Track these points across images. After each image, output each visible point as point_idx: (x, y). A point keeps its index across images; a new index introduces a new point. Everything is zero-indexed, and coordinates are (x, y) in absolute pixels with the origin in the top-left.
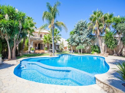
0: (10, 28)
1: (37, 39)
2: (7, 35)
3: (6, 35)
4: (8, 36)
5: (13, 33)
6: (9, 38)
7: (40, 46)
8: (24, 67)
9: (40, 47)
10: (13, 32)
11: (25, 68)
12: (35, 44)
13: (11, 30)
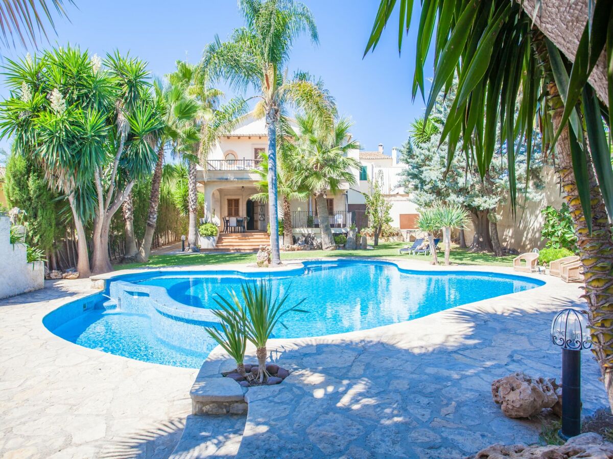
0: (70, 143)
1: (231, 177)
2: (65, 175)
3: (61, 172)
4: (67, 176)
5: (82, 165)
6: (73, 183)
7: (259, 210)
8: (114, 307)
9: (258, 217)
10: (85, 160)
11: (117, 310)
12: (230, 201)
13: (74, 149)
